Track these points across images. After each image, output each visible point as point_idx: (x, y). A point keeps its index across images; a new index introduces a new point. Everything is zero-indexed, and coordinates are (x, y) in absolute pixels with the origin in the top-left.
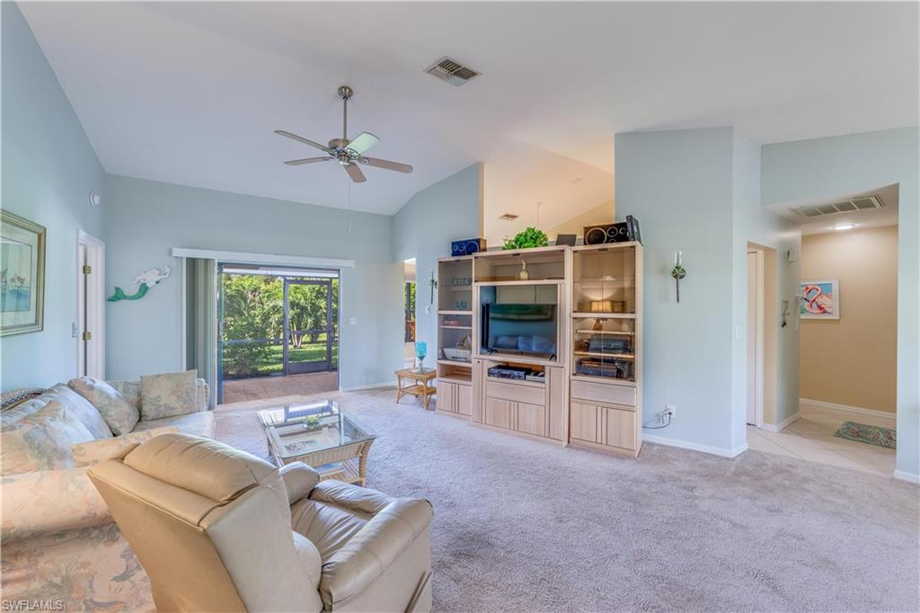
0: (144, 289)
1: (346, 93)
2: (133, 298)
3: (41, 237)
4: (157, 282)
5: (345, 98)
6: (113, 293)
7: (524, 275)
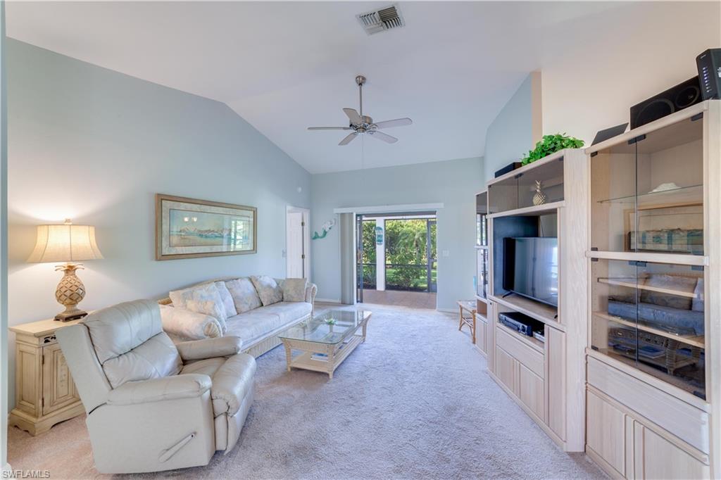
0: (325, 233)
1: (361, 82)
2: (322, 237)
3: (255, 212)
4: (330, 228)
5: (360, 84)
6: (314, 235)
7: (537, 199)
